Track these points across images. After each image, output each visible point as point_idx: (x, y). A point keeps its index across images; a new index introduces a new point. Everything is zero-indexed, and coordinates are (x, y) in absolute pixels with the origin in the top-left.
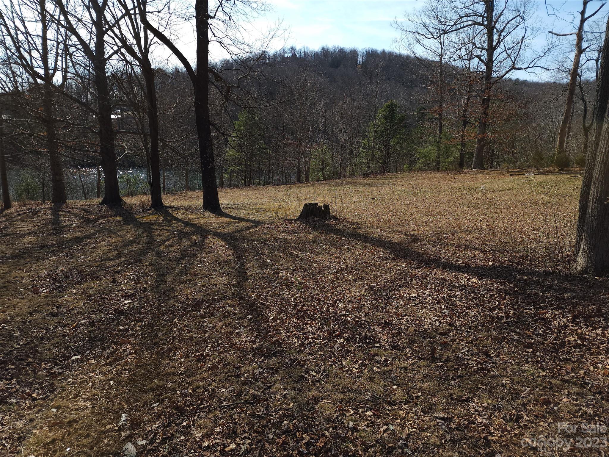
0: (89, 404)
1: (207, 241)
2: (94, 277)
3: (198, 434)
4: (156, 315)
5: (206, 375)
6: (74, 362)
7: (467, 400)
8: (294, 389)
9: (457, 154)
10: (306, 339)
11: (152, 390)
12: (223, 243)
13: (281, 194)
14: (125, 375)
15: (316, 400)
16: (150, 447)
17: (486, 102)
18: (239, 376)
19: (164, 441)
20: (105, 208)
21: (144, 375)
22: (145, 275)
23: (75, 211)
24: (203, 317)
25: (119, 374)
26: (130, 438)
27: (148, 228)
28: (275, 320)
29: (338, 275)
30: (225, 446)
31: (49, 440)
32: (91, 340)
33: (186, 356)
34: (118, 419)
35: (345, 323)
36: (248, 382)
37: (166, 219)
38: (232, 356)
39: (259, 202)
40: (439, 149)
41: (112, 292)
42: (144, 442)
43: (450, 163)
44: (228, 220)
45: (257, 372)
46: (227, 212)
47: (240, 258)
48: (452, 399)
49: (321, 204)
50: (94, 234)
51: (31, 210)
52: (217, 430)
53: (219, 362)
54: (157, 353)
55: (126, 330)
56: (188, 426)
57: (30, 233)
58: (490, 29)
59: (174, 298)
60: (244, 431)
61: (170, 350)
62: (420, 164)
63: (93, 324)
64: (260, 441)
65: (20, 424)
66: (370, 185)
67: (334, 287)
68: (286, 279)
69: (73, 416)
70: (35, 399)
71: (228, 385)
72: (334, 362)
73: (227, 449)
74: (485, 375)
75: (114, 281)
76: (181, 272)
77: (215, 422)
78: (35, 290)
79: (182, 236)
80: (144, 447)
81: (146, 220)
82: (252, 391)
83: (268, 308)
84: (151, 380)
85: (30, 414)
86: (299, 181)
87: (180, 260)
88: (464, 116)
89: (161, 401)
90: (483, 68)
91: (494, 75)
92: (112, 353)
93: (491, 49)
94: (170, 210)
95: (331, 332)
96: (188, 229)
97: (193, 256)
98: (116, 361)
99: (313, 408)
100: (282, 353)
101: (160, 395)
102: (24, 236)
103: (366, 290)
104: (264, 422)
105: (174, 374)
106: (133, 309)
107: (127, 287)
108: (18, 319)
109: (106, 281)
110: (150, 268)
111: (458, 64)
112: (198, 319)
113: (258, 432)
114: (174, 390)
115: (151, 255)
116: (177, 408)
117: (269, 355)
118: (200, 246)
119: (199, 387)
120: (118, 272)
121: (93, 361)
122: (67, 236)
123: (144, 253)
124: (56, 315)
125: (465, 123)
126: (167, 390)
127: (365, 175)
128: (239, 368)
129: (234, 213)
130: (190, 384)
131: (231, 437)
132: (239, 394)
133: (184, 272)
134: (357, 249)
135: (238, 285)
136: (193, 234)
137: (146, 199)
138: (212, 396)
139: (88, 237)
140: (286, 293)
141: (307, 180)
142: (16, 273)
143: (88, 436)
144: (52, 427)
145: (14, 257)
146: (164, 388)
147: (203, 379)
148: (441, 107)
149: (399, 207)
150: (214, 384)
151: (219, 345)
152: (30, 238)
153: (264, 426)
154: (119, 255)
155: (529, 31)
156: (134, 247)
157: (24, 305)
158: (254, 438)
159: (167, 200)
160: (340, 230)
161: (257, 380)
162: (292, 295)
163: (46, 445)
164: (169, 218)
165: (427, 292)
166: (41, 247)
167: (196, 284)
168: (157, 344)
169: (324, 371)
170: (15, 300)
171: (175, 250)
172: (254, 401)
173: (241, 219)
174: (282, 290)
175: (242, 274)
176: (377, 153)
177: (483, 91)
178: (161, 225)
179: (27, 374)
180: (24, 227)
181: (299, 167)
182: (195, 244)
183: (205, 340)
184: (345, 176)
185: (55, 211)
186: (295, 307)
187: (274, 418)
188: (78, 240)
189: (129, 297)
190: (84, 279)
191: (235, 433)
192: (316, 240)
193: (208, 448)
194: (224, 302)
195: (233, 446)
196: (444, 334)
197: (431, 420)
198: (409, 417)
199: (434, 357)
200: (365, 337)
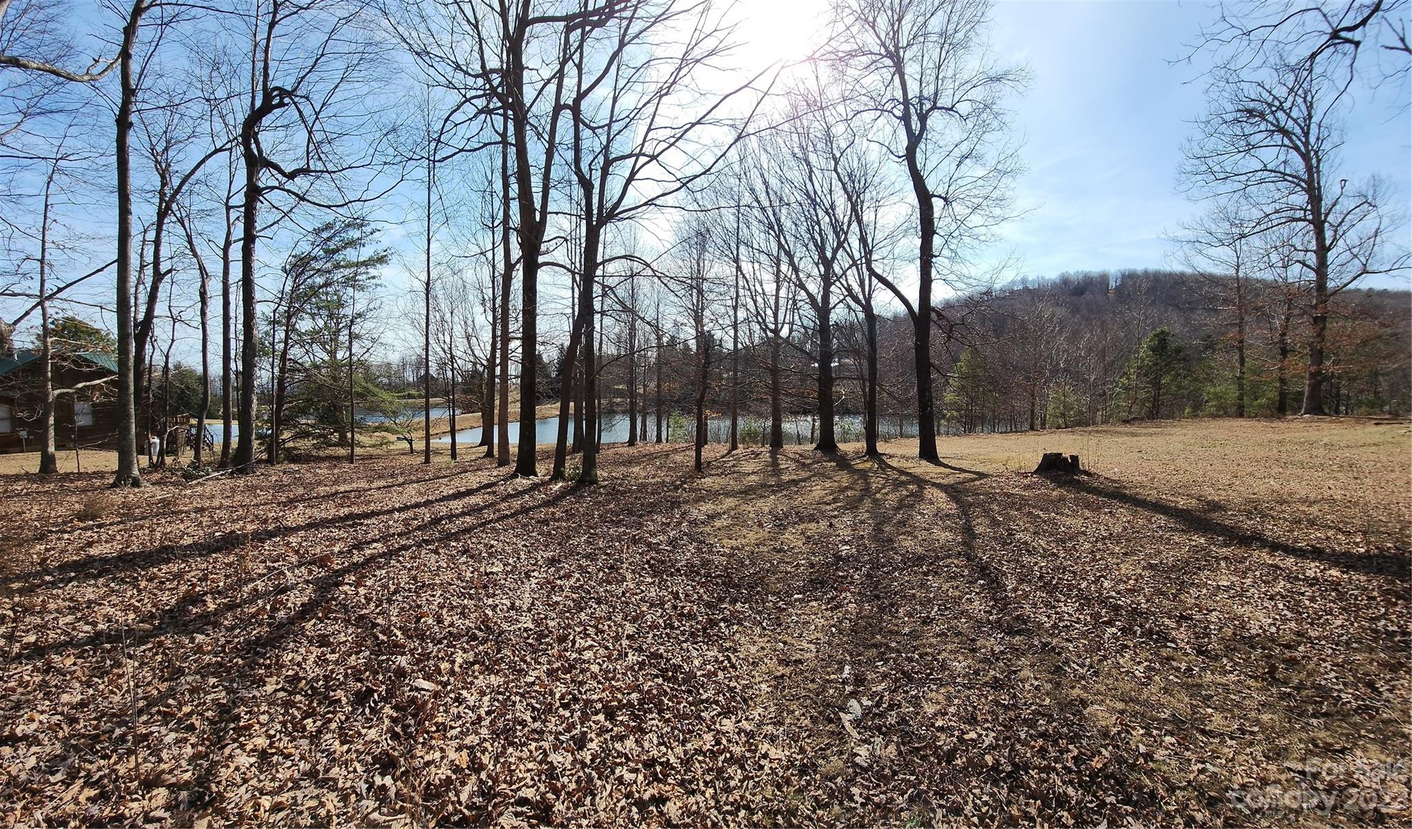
0: (812, 647)
1: (926, 492)
2: (812, 519)
3: (930, 709)
4: (876, 565)
5: (934, 641)
6: (796, 600)
7: (1343, 751)
8: (1050, 681)
9: (1273, 394)
10: (1061, 620)
11: (875, 646)
12: (944, 495)
14: (846, 624)
15: (1084, 703)
16: (875, 710)
17: (1319, 322)
18: (973, 650)
19: (891, 707)
20: (819, 454)
21: (866, 628)
22: (862, 522)
23: (791, 455)
24: (926, 574)
25: (841, 622)
26: (854, 694)
27: (863, 474)
28: (1015, 590)
29: (1099, 545)
30: (963, 733)
32: (811, 581)
33: (910, 615)
34: (841, 670)
35: (1117, 608)
36: (985, 660)
37: (880, 467)
38: (963, 624)
40: (1241, 387)
41: (830, 536)
42: (870, 703)
43: (1261, 406)
44: (948, 470)
45: (997, 649)
46: (945, 461)
47: (966, 514)
48: (1316, 746)
49: (1066, 455)
50: (809, 478)
51: (753, 452)
52: (952, 710)
53: (948, 629)
54: (879, 607)
55: (846, 578)
56: (916, 697)
57: (753, 473)
58: (1319, 226)
59: (892, 549)
60: (987, 720)
61: (892, 605)
62: (1211, 407)
63: (812, 566)
64: (1009, 738)
66: (1134, 435)
67: (1094, 560)
68: (1026, 543)
69: (798, 656)
70: (764, 629)
71: (961, 658)
72: (1105, 658)
73: (966, 737)
74: (1372, 717)
75: (831, 525)
76: (899, 522)
77: (949, 698)
78: (761, 525)
79: (897, 485)
80: (869, 708)
81: (861, 466)
82: (992, 673)
83: (1004, 574)
84: (873, 637)
86: (1032, 428)
87: (897, 509)
88: (1282, 341)
89: (886, 661)
90: (1312, 276)
91: (1330, 285)
92: (833, 599)
93: (1322, 250)
94: (884, 458)
95: (1096, 616)
96: (903, 478)
97: (912, 506)
98: (836, 607)
99: (1080, 712)
100: (1029, 633)
101: (884, 653)
102: (749, 474)
103: (1144, 568)
104: (1012, 714)
105: (897, 633)
106: (852, 556)
107: (846, 533)
108: (747, 548)
109: (824, 524)
110: (867, 515)
111: (1268, 276)
112: (921, 576)
113: (1005, 726)
114: (898, 651)
115: (867, 503)
116: (903, 673)
117: (1011, 632)
118: (918, 496)
119: (927, 654)
120: (835, 517)
121: (814, 604)
122: (785, 478)
123: (861, 500)
124: (779, 551)
125: (1284, 352)
126: (892, 650)
127: (1126, 422)
128: (973, 640)
129: (953, 463)
130: (916, 648)
131: (970, 724)
132: (976, 673)
133: (902, 523)
134: (1124, 513)
135: (964, 543)
136: (910, 483)
137: (861, 446)
138: (944, 667)
139: (804, 480)
140: (1026, 559)
141: (1044, 427)
142: (744, 507)
143: (813, 681)
144: (780, 662)
145: (741, 493)
146: (888, 647)
147: (931, 645)
148: (1241, 332)
149: (1180, 463)
150: (944, 654)
151: (946, 609)
152: (753, 477)
153: (1011, 720)
154: (835, 500)
155: (1386, 221)
156: (849, 493)
157: (752, 537)
158: (1000, 732)
159: (881, 447)
160: (1095, 488)
161: (997, 659)
162: (1036, 564)
164: (884, 466)
165: (1248, 581)
166: (763, 486)
167: (916, 537)
168: (878, 597)
169: (1091, 666)
170: (745, 531)
171: (892, 499)
172: (996, 685)
173: (962, 471)
174: (1021, 555)
175: (968, 531)
176: (1142, 395)
177: (1315, 307)
178: (876, 472)
179: (757, 602)
180: (748, 467)
181: (1032, 412)
182: (912, 494)
183: (929, 601)
184: (1094, 423)
185: (774, 454)
186: (1041, 578)
187: (1026, 714)
188: (795, 482)
189: (846, 543)
190: (802, 520)
191: (975, 719)
193: (941, 729)
194: (949, 561)
195: (973, 735)
196: (1288, 646)
197: (1281, 772)
198: (1241, 758)
199: (1274, 678)
200: (1151, 632)
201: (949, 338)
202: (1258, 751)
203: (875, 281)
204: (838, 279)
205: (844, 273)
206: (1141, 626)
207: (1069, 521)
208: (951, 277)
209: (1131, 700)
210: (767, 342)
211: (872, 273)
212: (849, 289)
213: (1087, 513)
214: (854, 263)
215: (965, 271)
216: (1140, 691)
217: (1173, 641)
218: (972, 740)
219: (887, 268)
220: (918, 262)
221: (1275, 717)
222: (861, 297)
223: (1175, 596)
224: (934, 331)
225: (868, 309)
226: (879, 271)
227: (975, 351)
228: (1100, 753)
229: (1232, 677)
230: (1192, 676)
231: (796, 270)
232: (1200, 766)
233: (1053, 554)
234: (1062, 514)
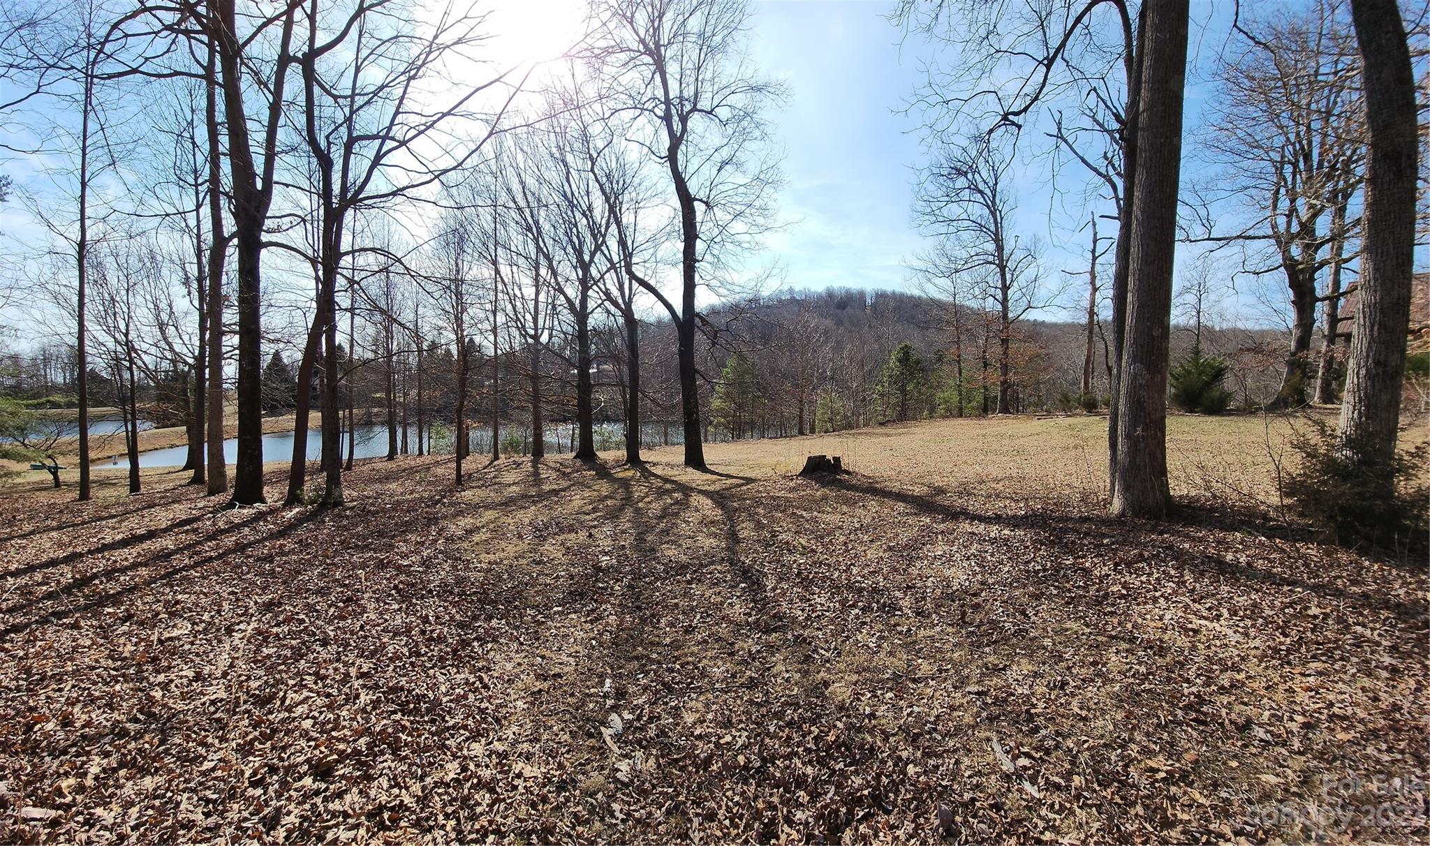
0: (572, 660)
1: (692, 499)
2: (572, 529)
3: (689, 718)
4: (638, 576)
5: (695, 649)
6: (555, 613)
7: (1005, 668)
8: (799, 671)
10: (813, 611)
11: (637, 658)
12: (709, 502)
13: (779, 448)
14: (607, 636)
15: (826, 684)
16: (637, 724)
18: (732, 654)
19: (651, 720)
20: (579, 462)
21: (627, 640)
22: (623, 532)
23: (551, 464)
24: (689, 582)
25: (601, 635)
26: (614, 708)
27: (625, 483)
28: (774, 589)
29: (852, 537)
30: (720, 738)
31: (536, 689)
32: (570, 593)
33: (672, 625)
34: (602, 683)
35: (861, 590)
36: (744, 662)
37: (642, 475)
38: (724, 630)
39: (751, 457)
41: (589, 546)
42: (631, 717)
44: (715, 477)
45: (754, 650)
46: (712, 468)
47: (730, 519)
48: (988, 668)
49: (829, 457)
50: (569, 487)
51: (515, 462)
52: (710, 716)
53: (709, 636)
54: (641, 618)
55: (605, 589)
56: (677, 708)
57: (514, 484)
59: (655, 559)
60: (741, 721)
61: (653, 616)
63: (572, 577)
64: (759, 735)
65: (509, 666)
67: (847, 551)
68: (787, 543)
69: (557, 670)
70: (522, 644)
71: (720, 663)
72: (848, 638)
73: (722, 741)
75: (590, 536)
76: (662, 531)
77: (707, 706)
78: (520, 537)
79: (661, 493)
80: (630, 722)
81: (621, 475)
82: (748, 673)
83: (765, 575)
84: (635, 649)
85: (518, 658)
86: (801, 433)
87: (661, 518)
89: (647, 673)
92: (593, 611)
94: (648, 466)
95: (843, 602)
96: (668, 486)
97: (677, 515)
98: (597, 619)
99: (822, 693)
100: (783, 629)
101: (645, 665)
102: (510, 485)
103: (885, 551)
104: (764, 710)
105: (658, 644)
106: (612, 566)
107: (606, 544)
108: (505, 562)
109: (582, 535)
110: (628, 525)
112: (684, 585)
113: (757, 724)
114: (659, 663)
115: (629, 512)
116: (664, 684)
117: (767, 631)
118: (684, 504)
119: (688, 663)
120: (595, 527)
121: (573, 616)
122: (546, 488)
123: (621, 509)
124: (538, 563)
126: (652, 661)
128: (732, 644)
129: (720, 470)
130: (678, 658)
131: (726, 728)
132: (734, 676)
133: (666, 532)
134: (873, 505)
135: (728, 549)
136: (674, 491)
137: (622, 453)
138: (703, 674)
139: (564, 490)
140: (787, 558)
141: (813, 431)
142: (504, 519)
143: (572, 695)
144: (538, 677)
145: (502, 504)
146: (649, 659)
147: (692, 654)
150: (705, 662)
151: (708, 616)
152: (514, 488)
153: (763, 716)
154: (595, 510)
156: (609, 502)
157: (511, 550)
158: (752, 730)
159: (644, 455)
161: (754, 660)
162: (795, 561)
163: (533, 693)
164: (647, 474)
166: (524, 496)
167: (680, 546)
168: (639, 608)
169: (836, 649)
170: (503, 544)
171: (656, 508)
172: (752, 684)
173: (729, 476)
174: (782, 555)
175: (733, 537)
178: (638, 481)
179: (514, 617)
180: (510, 477)
181: (801, 417)
182: (677, 502)
183: (692, 609)
185: (535, 463)
186: (799, 574)
187: (776, 708)
188: (555, 492)
189: (606, 554)
190: (562, 531)
191: (730, 721)
192: (825, 498)
193: (700, 737)
194: (712, 567)
195: (728, 738)
196: (975, 595)
197: (964, 696)
198: (937, 694)
199: (964, 622)
200: (884, 605)
201: (714, 344)
202: (948, 685)
203: (635, 285)
204: (596, 283)
205: (602, 277)
206: (878, 602)
207: (828, 518)
208: (714, 283)
209: (864, 670)
210: (527, 348)
211: (633, 277)
212: (607, 294)
213: (845, 509)
214: (613, 266)
215: (728, 278)
216: (871, 661)
217: (900, 609)
218: (727, 743)
219: (649, 272)
220: (681, 266)
221: (962, 653)
222: (620, 301)
223: (905, 570)
224: (699, 337)
225: (628, 313)
226: (640, 275)
227: (741, 356)
228: (835, 726)
229: (938, 629)
230: (911, 635)
231: (555, 274)
232: (909, 710)
233: (813, 550)
234: (823, 512)
